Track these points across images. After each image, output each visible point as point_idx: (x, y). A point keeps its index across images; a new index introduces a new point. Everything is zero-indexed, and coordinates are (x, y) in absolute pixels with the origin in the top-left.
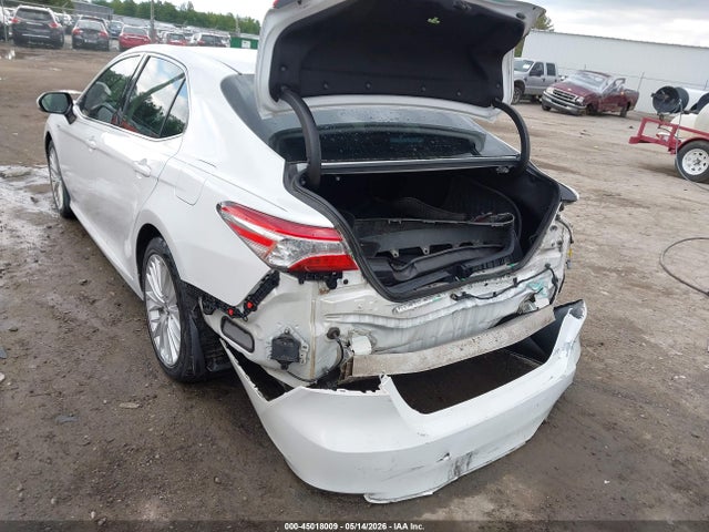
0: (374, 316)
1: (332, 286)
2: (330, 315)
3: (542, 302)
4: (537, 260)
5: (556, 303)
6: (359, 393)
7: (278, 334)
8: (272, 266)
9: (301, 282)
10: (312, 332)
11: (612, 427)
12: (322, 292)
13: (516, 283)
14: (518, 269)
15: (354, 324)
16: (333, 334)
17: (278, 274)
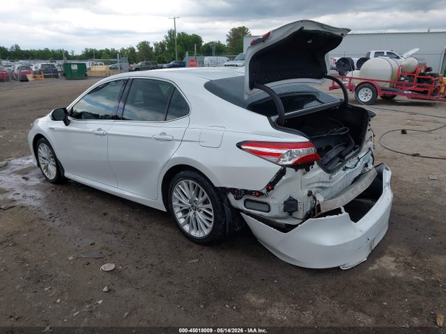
0: (323, 182)
1: (308, 170)
2: (308, 185)
3: (371, 166)
4: (365, 146)
5: (375, 165)
6: (335, 216)
7: (286, 199)
8: (282, 166)
9: (296, 171)
10: (301, 195)
11: (415, 218)
12: (304, 174)
13: (359, 159)
14: (359, 152)
15: (316, 187)
16: (310, 194)
17: (285, 169)
